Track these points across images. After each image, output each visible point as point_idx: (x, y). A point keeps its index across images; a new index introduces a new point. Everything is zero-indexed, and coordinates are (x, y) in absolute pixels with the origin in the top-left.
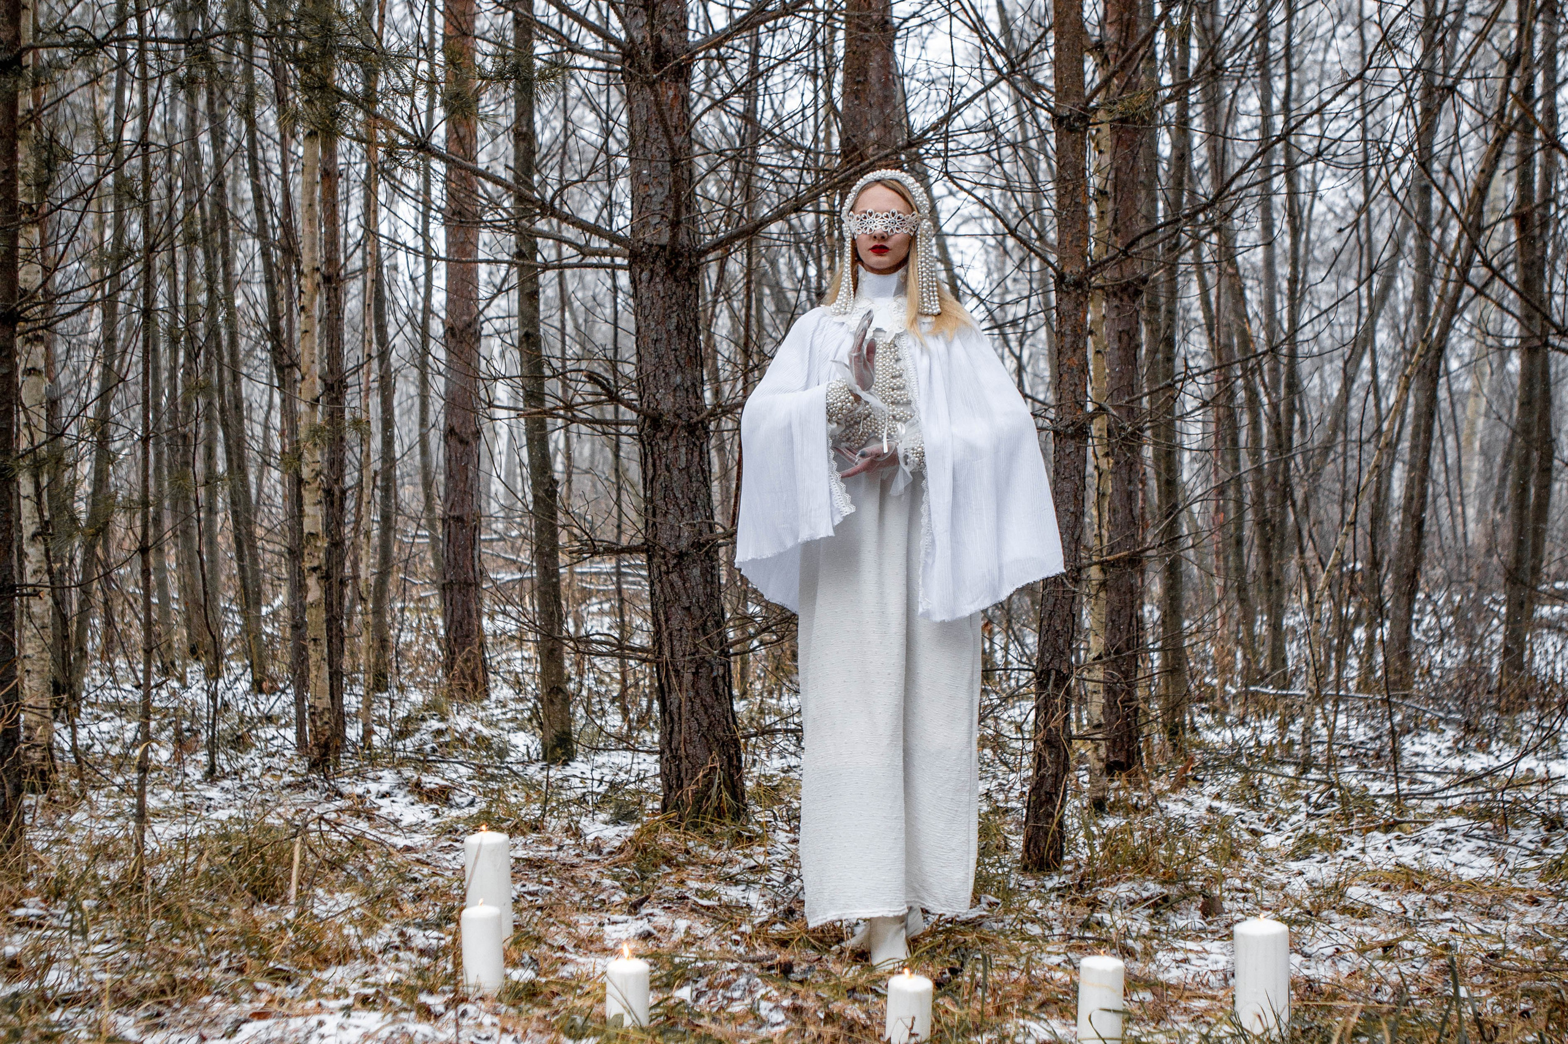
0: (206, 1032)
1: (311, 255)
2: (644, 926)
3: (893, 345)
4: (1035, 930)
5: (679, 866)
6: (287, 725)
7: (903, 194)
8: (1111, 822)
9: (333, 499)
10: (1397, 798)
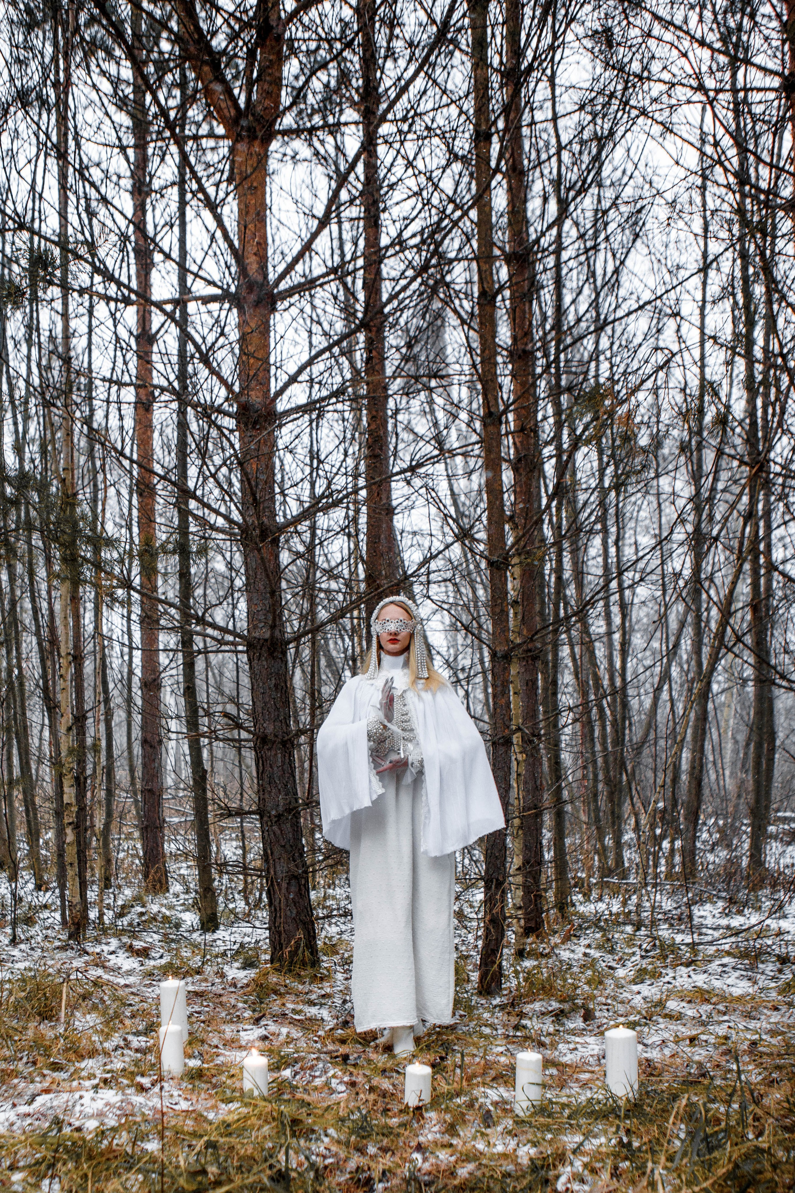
0: (16, 1101)
1: (66, 646)
2: (262, 1032)
3: (402, 696)
4: (487, 1031)
5: (281, 995)
6: (55, 910)
7: (407, 610)
8: (528, 964)
9: (80, 782)
10: (693, 946)
